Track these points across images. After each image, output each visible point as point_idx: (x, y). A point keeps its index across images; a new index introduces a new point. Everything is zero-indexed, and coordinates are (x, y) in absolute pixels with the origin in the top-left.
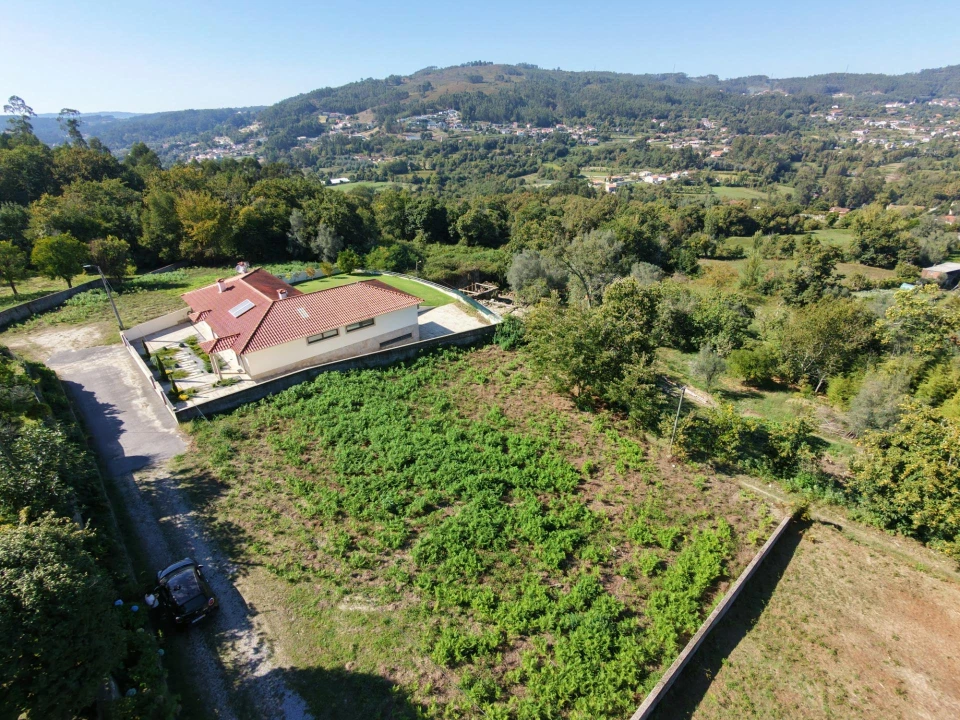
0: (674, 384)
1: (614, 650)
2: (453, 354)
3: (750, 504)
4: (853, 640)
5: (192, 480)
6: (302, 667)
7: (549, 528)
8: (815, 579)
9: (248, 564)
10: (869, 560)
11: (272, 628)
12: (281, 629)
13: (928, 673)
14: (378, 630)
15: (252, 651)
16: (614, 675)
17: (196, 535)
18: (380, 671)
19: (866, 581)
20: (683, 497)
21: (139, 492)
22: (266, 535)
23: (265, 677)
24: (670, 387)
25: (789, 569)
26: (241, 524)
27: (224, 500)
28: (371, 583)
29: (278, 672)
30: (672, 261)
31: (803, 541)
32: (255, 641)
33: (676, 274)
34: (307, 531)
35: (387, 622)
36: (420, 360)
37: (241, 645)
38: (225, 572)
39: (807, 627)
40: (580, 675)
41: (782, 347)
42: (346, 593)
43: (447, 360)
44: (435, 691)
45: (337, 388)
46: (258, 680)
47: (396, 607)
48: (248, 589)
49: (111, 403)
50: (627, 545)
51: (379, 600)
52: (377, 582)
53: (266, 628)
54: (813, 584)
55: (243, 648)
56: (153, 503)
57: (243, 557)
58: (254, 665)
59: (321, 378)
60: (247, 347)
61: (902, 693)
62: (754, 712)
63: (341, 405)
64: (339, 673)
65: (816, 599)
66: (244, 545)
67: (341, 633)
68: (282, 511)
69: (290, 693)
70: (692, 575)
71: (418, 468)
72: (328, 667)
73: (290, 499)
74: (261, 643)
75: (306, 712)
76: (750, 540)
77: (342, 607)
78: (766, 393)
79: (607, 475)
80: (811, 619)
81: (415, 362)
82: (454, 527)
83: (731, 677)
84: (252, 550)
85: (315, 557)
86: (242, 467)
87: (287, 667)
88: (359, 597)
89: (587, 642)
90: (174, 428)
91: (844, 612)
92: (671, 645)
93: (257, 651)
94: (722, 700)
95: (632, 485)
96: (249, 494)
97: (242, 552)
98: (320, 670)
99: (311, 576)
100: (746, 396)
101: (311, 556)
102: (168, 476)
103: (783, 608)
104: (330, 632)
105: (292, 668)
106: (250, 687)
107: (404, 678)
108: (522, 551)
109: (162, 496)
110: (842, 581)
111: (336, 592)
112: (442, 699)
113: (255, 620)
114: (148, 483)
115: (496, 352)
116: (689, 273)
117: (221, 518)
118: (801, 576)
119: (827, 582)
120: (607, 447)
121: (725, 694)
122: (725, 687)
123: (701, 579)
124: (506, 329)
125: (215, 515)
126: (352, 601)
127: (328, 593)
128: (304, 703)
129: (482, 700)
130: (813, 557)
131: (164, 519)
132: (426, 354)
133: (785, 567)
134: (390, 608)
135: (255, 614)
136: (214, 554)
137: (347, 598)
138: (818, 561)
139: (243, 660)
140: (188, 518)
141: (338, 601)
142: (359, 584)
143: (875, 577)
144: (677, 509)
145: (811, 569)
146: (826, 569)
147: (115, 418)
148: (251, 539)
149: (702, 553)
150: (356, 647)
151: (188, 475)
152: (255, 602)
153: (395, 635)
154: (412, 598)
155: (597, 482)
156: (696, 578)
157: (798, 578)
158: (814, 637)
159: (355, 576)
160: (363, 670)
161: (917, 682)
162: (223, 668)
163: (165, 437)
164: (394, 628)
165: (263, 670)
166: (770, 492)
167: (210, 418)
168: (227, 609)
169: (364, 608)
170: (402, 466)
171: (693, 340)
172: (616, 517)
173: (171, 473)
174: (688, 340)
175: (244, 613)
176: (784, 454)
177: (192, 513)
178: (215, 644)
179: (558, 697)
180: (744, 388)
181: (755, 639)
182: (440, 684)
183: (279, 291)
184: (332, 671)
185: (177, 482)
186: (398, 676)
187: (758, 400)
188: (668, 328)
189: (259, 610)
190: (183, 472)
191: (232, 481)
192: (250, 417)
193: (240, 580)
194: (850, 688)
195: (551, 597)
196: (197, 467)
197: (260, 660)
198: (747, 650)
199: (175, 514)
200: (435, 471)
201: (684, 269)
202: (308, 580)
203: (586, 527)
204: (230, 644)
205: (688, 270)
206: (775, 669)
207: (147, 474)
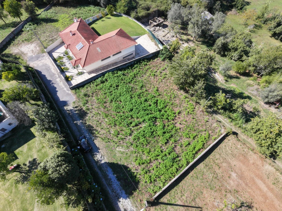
0: (213, 72)
1: (172, 165)
2: (146, 63)
3: (217, 128)
4: (225, 165)
5: (79, 110)
6: (110, 162)
7: (164, 133)
8: (224, 150)
9: (96, 136)
10: (239, 146)
11: (104, 153)
12: (105, 153)
13: (237, 174)
14: (125, 155)
15: (100, 158)
16: (171, 171)
17: (83, 128)
18: (125, 164)
19: (235, 152)
20: (200, 123)
21: (67, 113)
22: (99, 129)
23: (103, 163)
24: (212, 72)
25: (219, 147)
26: (93, 125)
27: (87, 118)
28: (123, 144)
29: (106, 163)
30: (234, 3)
31: (226, 139)
32: (100, 156)
33: (233, 10)
34: (108, 129)
35: (127, 154)
36: (135, 66)
37: (98, 156)
38: (91, 138)
39: (216, 161)
40: (164, 171)
41: (254, 62)
42: (118, 146)
43: (143, 66)
44: (136, 170)
45: (112, 80)
46: (102, 164)
47: (128, 150)
48: (97, 143)
49: (51, 80)
50: (182, 137)
51: (125, 148)
52: (124, 144)
53: (102, 153)
54: (222, 151)
55: (98, 157)
56: (71, 117)
57: (95, 135)
58: (101, 161)
59: (106, 75)
60: (84, 64)
61: (229, 177)
62: (197, 178)
63: (113, 87)
64: (117, 164)
65: (221, 155)
66: (94, 131)
67: (117, 155)
68: (102, 122)
69: (109, 167)
70: (195, 148)
71: (134, 112)
72: (115, 162)
73: (103, 118)
74: (102, 156)
75: (112, 171)
76: (212, 138)
77: (117, 149)
78: (241, 77)
79: (182, 115)
80: (218, 160)
81: (134, 66)
82: (142, 132)
83: (195, 171)
84: (96, 133)
85: (110, 136)
86: (90, 107)
87: (107, 162)
88: (120, 147)
89: (167, 164)
90: (70, 92)
91: (226, 159)
92: (185, 165)
93: (101, 158)
94: (192, 176)
95: (188, 119)
96: (93, 116)
97: (94, 133)
98: (114, 163)
99: (110, 141)
100: (234, 78)
101: (109, 136)
102: (73, 108)
103: (213, 156)
104: (115, 155)
105: (108, 162)
106: (101, 165)
107: (130, 166)
108: (157, 138)
109: (73, 115)
110: (230, 151)
111: (116, 146)
112: (137, 171)
113: (100, 151)
114: (68, 110)
115: (159, 61)
116: (239, 9)
117: (88, 123)
118: (221, 149)
119: (226, 151)
120: (185, 105)
121: (193, 174)
122: (193, 173)
123: (197, 149)
124: (163, 52)
125: (86, 122)
126: (119, 148)
127: (114, 146)
128: (111, 170)
129: (145, 173)
130: (226, 144)
131: (75, 122)
132: (137, 63)
133: (218, 146)
134: (127, 150)
135: (99, 149)
136: (88, 133)
137: (118, 147)
138: (227, 145)
139: (99, 160)
140: (80, 122)
141: (116, 148)
142: (120, 144)
143: (238, 151)
144: (198, 127)
145: (224, 147)
146: (227, 148)
147: (54, 86)
148: (95, 130)
149: (199, 141)
150: (120, 159)
151: (77, 109)
152: (99, 146)
153: (128, 157)
154: (132, 148)
155: (179, 117)
156: (196, 148)
157: (220, 149)
158: (216, 164)
159: (119, 142)
160: (122, 164)
161: (234, 175)
162: (95, 161)
163: (68, 94)
164: (128, 155)
165: (103, 162)
166: (225, 121)
167: (79, 89)
168: (94, 148)
169: (122, 150)
170: (130, 111)
171: (226, 53)
172: (182, 128)
173: (73, 107)
174: (224, 53)
175: (97, 149)
176: (234, 108)
177: (81, 121)
178: (93, 155)
179: (159, 174)
180: (236, 74)
181: (204, 163)
182: (137, 168)
183: (90, 40)
184: (116, 163)
185: (76, 111)
186: (129, 166)
187: (238, 79)
188: (219, 48)
189: (100, 149)
190: (76, 107)
191: (88, 112)
192: (89, 88)
193: (95, 141)
194: (219, 175)
195: (162, 152)
196: (79, 106)
197: (102, 160)
198: (201, 166)
199: (77, 121)
200: (138, 113)
201: (237, 7)
202: (110, 142)
203: (173, 132)
204: (95, 156)
205: (239, 8)
206: (205, 170)
207: (67, 107)
